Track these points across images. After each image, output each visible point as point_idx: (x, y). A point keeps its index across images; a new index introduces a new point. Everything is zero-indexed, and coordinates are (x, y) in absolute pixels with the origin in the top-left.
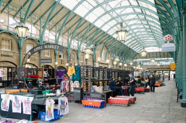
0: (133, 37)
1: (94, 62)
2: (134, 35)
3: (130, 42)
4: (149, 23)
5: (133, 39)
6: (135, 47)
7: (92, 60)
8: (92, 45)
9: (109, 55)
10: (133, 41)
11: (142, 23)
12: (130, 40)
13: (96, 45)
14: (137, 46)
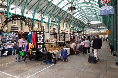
0: (83, 15)
1: (59, 30)
2: (83, 13)
3: (81, 18)
4: (94, 8)
5: (83, 16)
6: (84, 21)
7: (57, 29)
8: (58, 20)
9: (69, 26)
10: (83, 17)
11: (90, 8)
12: (81, 17)
13: (60, 20)
14: (86, 20)
